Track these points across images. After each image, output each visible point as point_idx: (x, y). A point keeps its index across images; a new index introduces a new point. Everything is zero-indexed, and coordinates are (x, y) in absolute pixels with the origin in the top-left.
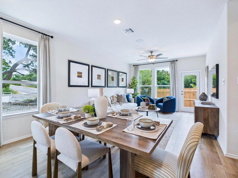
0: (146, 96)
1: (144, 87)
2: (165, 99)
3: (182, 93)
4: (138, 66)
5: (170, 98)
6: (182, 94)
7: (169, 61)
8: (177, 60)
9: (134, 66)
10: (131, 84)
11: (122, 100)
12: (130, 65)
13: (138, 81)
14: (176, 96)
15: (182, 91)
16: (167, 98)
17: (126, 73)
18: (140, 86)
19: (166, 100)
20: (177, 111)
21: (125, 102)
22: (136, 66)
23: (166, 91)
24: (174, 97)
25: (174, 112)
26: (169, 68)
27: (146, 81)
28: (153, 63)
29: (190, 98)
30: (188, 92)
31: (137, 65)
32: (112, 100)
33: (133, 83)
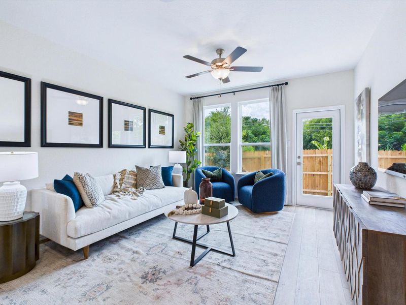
0: (216, 169)
1: (220, 147)
2: (260, 177)
3: (298, 160)
4: (201, 99)
5: (271, 175)
6: (299, 164)
7: (269, 86)
8: (286, 84)
9: (191, 99)
10: (183, 141)
11: (148, 182)
12: (184, 97)
13: (199, 133)
14: (284, 170)
15: (299, 157)
16: (265, 172)
17: (172, 116)
18: (205, 145)
19: (261, 180)
20: (287, 204)
21: (155, 187)
22: (196, 99)
23: (266, 156)
24: (281, 170)
25: (281, 209)
26: (268, 103)
27: (225, 135)
28: (234, 92)
29: (314, 171)
30: (309, 159)
31: (198, 98)
32: (118, 181)
33: (188, 139)
